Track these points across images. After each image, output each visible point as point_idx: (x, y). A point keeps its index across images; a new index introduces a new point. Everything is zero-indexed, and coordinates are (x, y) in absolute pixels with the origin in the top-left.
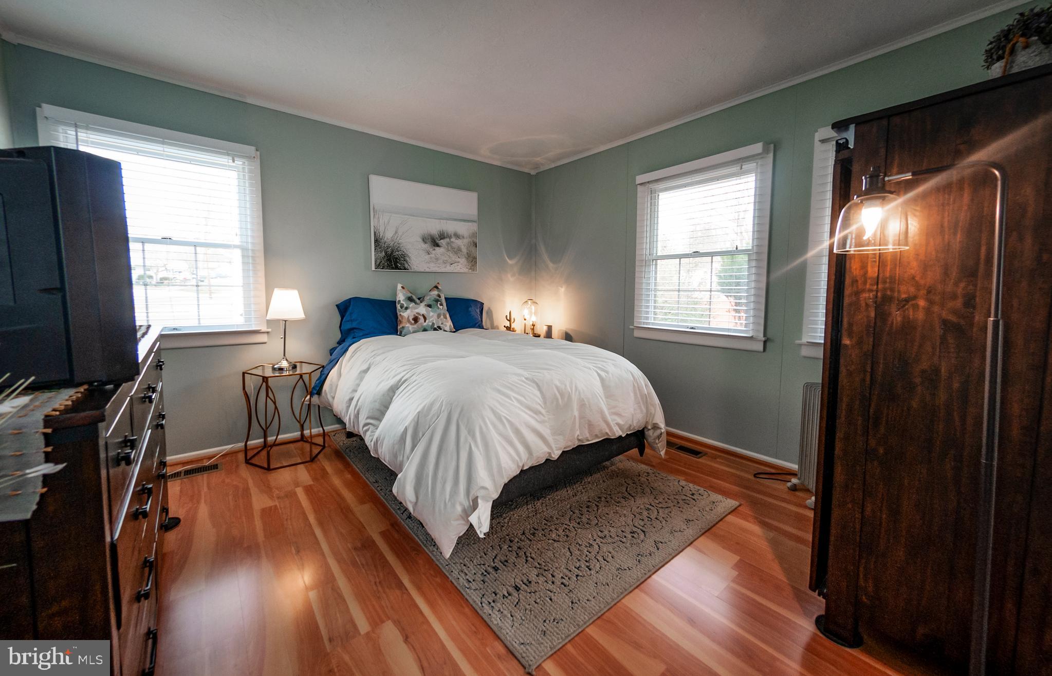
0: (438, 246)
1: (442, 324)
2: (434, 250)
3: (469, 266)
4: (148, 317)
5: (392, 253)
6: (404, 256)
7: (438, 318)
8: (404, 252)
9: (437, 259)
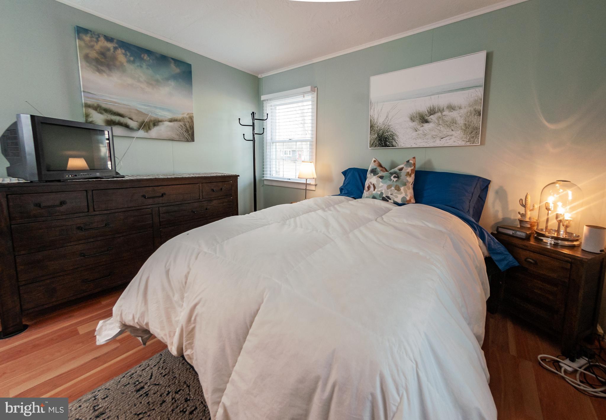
0: (427, 122)
1: (392, 194)
2: (423, 126)
3: (466, 138)
4: (283, 173)
5: (383, 134)
6: (392, 136)
7: (388, 189)
8: (392, 132)
9: (425, 135)
